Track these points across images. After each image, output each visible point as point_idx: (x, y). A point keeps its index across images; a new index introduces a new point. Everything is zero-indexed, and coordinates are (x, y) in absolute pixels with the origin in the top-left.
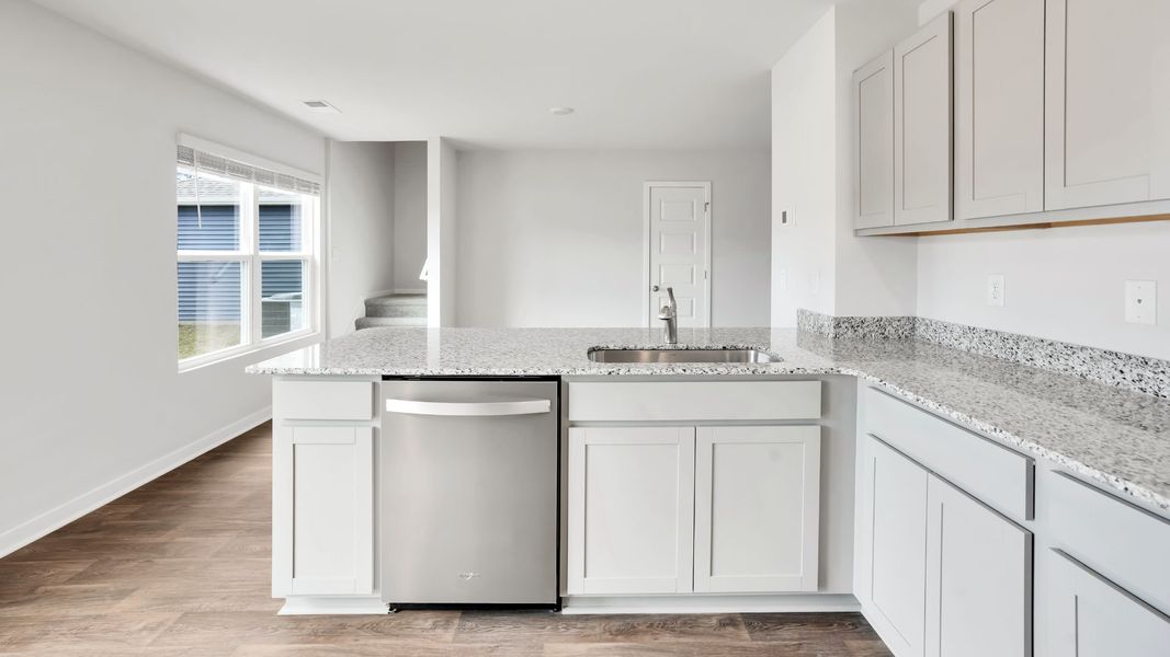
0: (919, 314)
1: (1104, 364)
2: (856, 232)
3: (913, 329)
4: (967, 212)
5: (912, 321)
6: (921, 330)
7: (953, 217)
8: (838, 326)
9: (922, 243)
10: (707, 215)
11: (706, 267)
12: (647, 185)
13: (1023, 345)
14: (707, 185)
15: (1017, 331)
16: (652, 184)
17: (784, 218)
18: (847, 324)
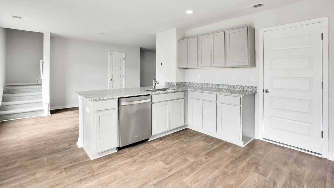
0: (186, 81)
1: (214, 85)
2: (179, 68)
3: (185, 84)
4: (200, 65)
5: (185, 82)
6: (187, 84)
7: (198, 66)
8: (176, 84)
9: (186, 70)
10: (124, 61)
11: (124, 74)
12: (109, 53)
13: (204, 84)
14: (124, 54)
15: (203, 83)
16: (111, 52)
17: (162, 64)
18: (177, 84)
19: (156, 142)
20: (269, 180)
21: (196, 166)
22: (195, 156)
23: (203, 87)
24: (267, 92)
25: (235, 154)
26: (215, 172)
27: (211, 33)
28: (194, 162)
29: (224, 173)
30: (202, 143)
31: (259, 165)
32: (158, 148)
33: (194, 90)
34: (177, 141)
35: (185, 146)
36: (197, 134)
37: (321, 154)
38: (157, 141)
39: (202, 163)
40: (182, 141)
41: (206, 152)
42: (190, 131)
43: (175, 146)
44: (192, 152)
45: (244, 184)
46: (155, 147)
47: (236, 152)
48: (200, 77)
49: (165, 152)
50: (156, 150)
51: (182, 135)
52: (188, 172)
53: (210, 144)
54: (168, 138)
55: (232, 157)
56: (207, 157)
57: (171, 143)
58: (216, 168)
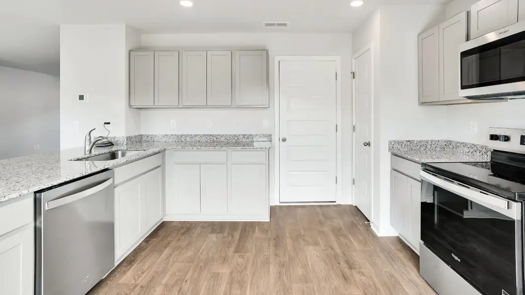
0: (143, 133)
1: (203, 137)
2: (130, 106)
5: (141, 135)
8: (127, 140)
9: (142, 112)
17: (81, 97)
18: (129, 139)
19: (125, 272)
20: (325, 248)
21: (240, 276)
22: (224, 262)
23: (182, 141)
24: (284, 140)
25: (269, 233)
26: (271, 269)
27: (206, 49)
28: (232, 273)
29: (282, 265)
30: (213, 237)
31: (304, 236)
32: (143, 280)
33: (180, 148)
34: (167, 251)
35: (190, 253)
36: (191, 225)
37: (335, 202)
38: (123, 269)
39: (243, 267)
40: (178, 248)
41: (232, 249)
42: (173, 224)
43: (174, 262)
44: (213, 258)
45: (312, 265)
46: (133, 282)
47: (267, 231)
48: (175, 123)
49: (164, 281)
50: (141, 287)
51: (166, 236)
52: (239, 292)
53: (226, 233)
54: (143, 254)
55: (269, 239)
56: (240, 254)
57: (159, 260)
58: (267, 262)
